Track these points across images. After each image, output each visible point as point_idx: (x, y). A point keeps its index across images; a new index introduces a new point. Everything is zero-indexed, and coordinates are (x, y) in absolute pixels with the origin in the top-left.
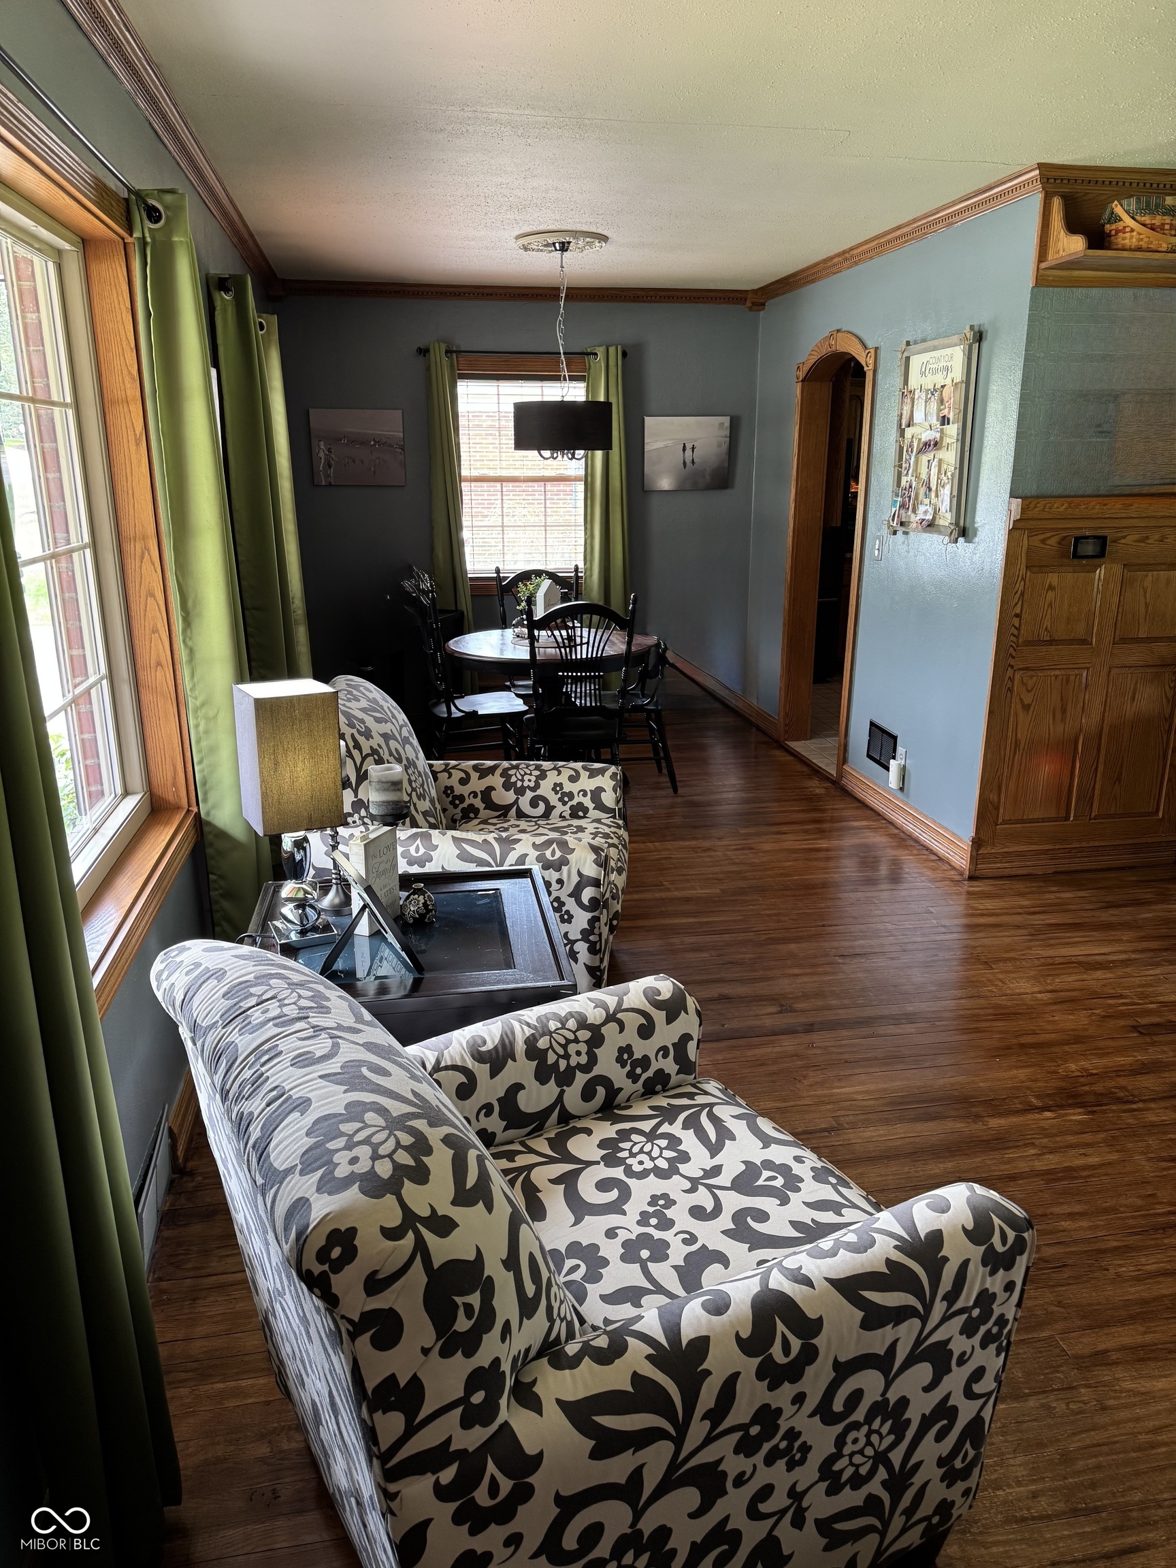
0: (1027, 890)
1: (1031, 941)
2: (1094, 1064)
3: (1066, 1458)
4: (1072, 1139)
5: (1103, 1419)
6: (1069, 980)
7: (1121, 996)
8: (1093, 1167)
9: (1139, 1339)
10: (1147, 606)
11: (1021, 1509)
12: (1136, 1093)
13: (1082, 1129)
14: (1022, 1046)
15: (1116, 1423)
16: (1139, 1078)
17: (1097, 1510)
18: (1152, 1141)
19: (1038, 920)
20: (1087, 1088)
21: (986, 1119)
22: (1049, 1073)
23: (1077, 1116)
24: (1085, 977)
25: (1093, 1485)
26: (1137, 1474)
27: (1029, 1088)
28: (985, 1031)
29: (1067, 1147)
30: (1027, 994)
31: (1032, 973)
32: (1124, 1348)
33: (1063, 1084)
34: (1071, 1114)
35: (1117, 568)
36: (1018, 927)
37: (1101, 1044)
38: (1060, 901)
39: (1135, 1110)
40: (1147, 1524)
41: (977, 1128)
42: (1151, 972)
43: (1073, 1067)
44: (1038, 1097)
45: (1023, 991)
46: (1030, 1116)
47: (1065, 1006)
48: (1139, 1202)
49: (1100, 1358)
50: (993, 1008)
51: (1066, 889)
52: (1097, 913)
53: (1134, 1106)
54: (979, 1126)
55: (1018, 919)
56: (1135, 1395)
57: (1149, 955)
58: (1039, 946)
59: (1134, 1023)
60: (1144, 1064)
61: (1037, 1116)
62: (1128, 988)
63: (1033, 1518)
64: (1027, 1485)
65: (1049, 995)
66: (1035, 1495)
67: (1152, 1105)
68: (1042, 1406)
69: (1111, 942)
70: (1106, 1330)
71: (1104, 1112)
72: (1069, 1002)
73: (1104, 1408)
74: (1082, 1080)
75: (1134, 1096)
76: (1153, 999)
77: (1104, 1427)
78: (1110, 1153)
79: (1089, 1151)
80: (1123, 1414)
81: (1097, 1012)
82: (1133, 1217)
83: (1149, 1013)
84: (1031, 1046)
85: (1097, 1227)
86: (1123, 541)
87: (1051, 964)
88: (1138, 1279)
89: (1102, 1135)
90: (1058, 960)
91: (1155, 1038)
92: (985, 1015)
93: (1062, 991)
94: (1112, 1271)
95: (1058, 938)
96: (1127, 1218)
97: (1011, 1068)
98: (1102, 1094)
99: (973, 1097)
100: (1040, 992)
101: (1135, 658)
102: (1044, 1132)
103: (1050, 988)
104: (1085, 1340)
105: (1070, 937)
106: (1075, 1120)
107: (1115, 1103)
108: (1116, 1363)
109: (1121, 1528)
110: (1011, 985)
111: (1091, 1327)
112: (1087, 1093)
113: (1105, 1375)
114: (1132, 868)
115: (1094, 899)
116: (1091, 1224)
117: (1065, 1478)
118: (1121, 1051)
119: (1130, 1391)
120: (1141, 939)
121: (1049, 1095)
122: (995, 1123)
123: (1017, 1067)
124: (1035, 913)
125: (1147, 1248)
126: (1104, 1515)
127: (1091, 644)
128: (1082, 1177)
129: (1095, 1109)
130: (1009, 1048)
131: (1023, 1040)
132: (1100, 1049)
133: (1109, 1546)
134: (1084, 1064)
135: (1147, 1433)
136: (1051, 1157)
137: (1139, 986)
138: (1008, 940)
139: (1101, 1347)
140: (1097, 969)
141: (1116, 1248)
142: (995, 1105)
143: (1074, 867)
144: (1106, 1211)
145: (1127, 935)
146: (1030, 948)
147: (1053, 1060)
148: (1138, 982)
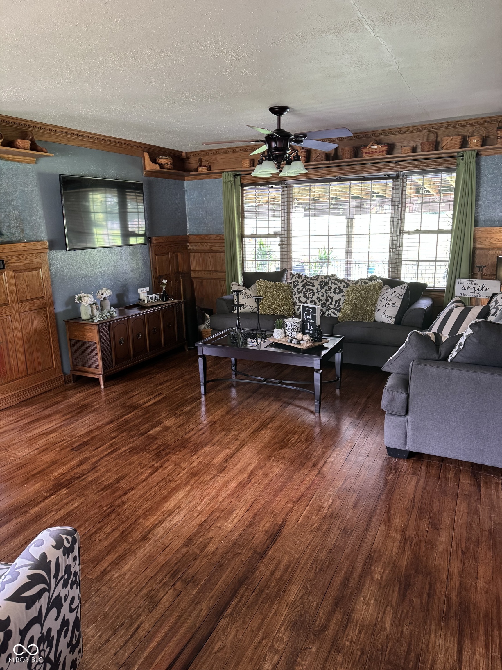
0: (12, 413)
1: (21, 433)
2: (63, 469)
3: (106, 615)
4: (65, 501)
5: (113, 592)
6: (42, 442)
7: (64, 440)
8: (77, 507)
9: (114, 557)
10: (27, 286)
11: (97, 645)
12: (82, 472)
13: (68, 495)
14: (33, 475)
15: (118, 591)
16: (81, 467)
17: (122, 624)
18: (94, 487)
19: (20, 423)
20: (64, 480)
21: (29, 511)
22: (48, 481)
23: (64, 491)
24: (47, 438)
25: (118, 617)
26: (130, 602)
27: (42, 491)
28: (15, 477)
29: (65, 505)
30: (27, 454)
31: (26, 445)
32: (111, 564)
33: (54, 483)
34: (62, 492)
35: (11, 272)
36: (13, 429)
37: (63, 461)
38: (26, 413)
39: (84, 479)
40: (138, 616)
41: (27, 517)
42: (71, 427)
43: (56, 474)
44: (46, 492)
45: (25, 454)
46: (47, 501)
47: (44, 453)
48: (97, 510)
49: (104, 572)
50: (15, 466)
51: (27, 407)
52: (43, 412)
53: (83, 478)
54: (28, 515)
55: (11, 426)
56: (120, 577)
57: (68, 421)
58: (25, 433)
59: (72, 448)
60: (81, 461)
61: (49, 499)
62: (65, 436)
63: (103, 645)
64: (96, 635)
65: (36, 451)
66: (100, 636)
67: (89, 474)
68: (91, 603)
69: (52, 421)
70: (103, 562)
71: (74, 485)
72: (45, 450)
73: (111, 589)
74: (61, 477)
75: (81, 474)
76: (75, 436)
77: (114, 595)
78: (81, 499)
79: (73, 502)
80: (118, 587)
81: (57, 449)
82: (97, 517)
83: (76, 442)
84: (36, 474)
85: (86, 528)
86: (10, 261)
87: (32, 439)
88: (106, 537)
89: (76, 494)
90: (34, 436)
91: (81, 450)
92: (13, 470)
93: (41, 447)
94: (97, 540)
95: (31, 428)
96: (95, 518)
97: (31, 486)
98: (70, 479)
99: (20, 506)
100: (32, 452)
101: (29, 308)
102: (54, 504)
103: (35, 448)
104: (97, 570)
105: (35, 426)
106: (64, 493)
107: (76, 480)
108: (110, 571)
109: (132, 624)
110: (19, 454)
111: (97, 564)
112: (65, 481)
113: (108, 577)
114: (50, 390)
115: (40, 407)
116: (83, 528)
117: (108, 622)
118: (72, 459)
119: (117, 577)
120: (63, 416)
121: (51, 489)
122: (33, 511)
123: (34, 485)
124: (18, 421)
125: (105, 525)
126: (125, 624)
127: (9, 305)
128: (74, 513)
129: (69, 486)
130: (28, 479)
131: (33, 473)
132: (63, 463)
133: (130, 633)
134: (60, 471)
135: (128, 587)
136: (60, 512)
137: (69, 434)
138: (10, 436)
139: (103, 568)
140: (51, 433)
141: (95, 531)
142: (31, 503)
143: (27, 398)
144: (87, 520)
145: (57, 416)
146: (21, 436)
147: (47, 475)
148: (67, 433)
